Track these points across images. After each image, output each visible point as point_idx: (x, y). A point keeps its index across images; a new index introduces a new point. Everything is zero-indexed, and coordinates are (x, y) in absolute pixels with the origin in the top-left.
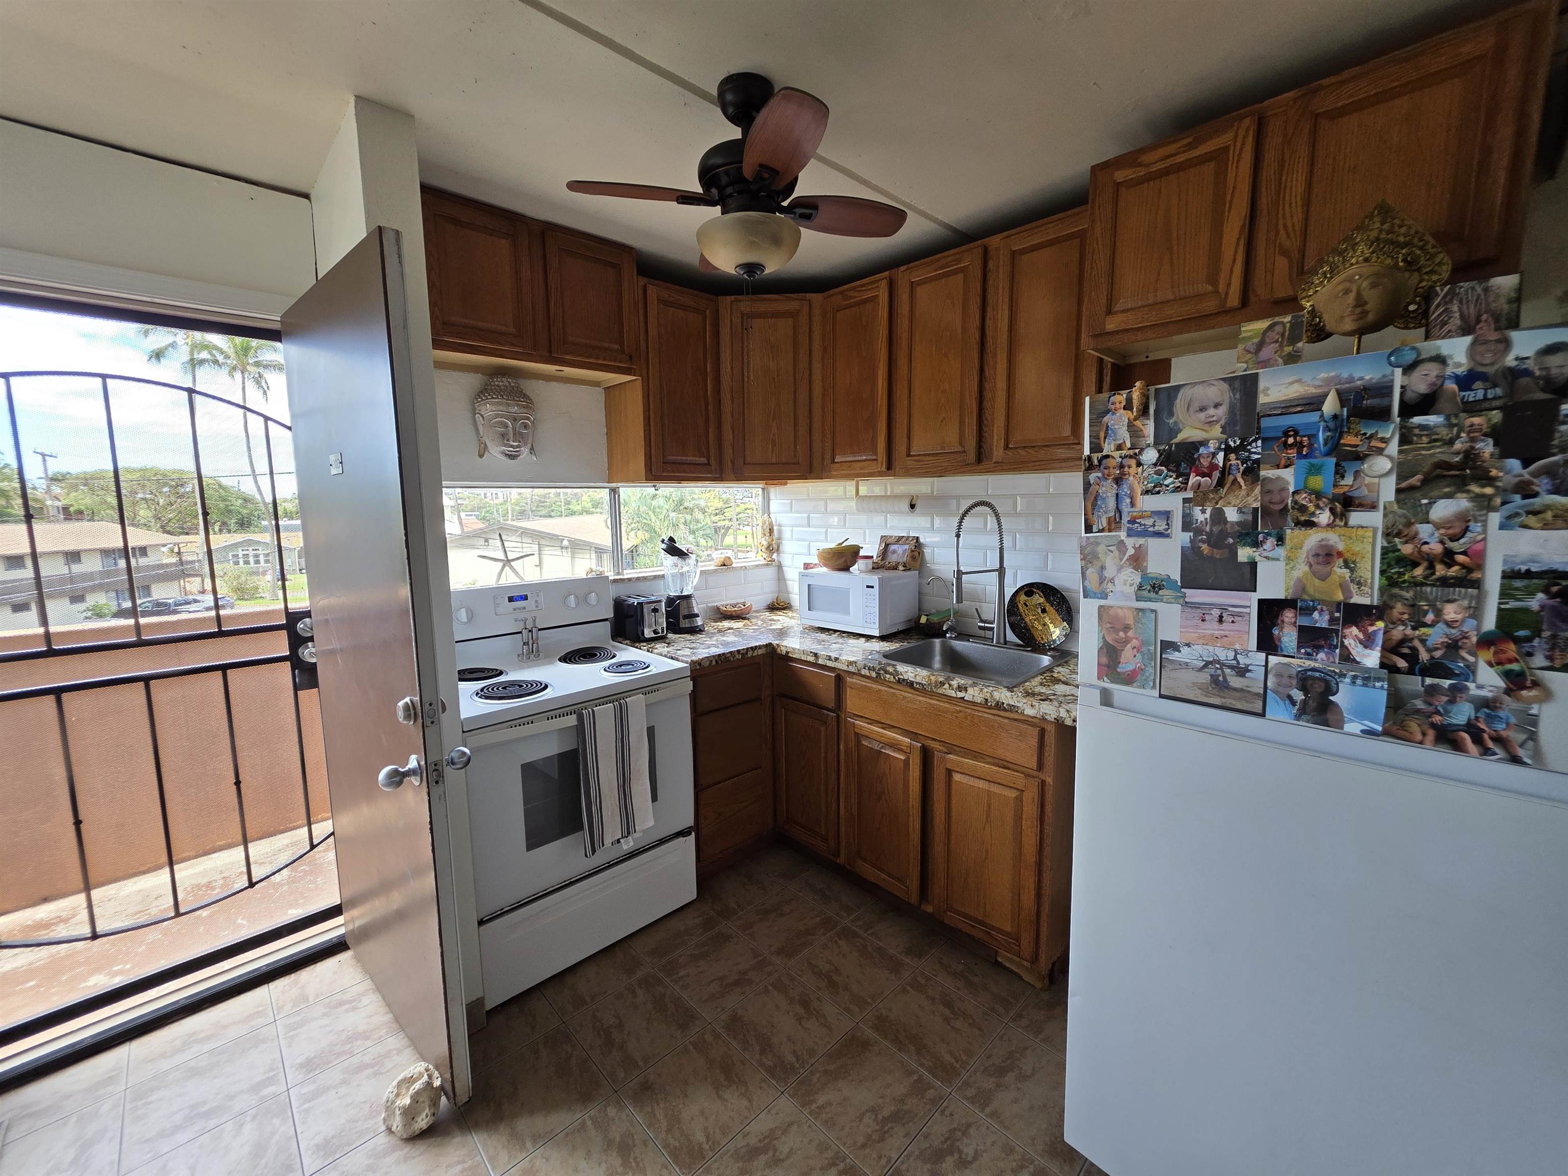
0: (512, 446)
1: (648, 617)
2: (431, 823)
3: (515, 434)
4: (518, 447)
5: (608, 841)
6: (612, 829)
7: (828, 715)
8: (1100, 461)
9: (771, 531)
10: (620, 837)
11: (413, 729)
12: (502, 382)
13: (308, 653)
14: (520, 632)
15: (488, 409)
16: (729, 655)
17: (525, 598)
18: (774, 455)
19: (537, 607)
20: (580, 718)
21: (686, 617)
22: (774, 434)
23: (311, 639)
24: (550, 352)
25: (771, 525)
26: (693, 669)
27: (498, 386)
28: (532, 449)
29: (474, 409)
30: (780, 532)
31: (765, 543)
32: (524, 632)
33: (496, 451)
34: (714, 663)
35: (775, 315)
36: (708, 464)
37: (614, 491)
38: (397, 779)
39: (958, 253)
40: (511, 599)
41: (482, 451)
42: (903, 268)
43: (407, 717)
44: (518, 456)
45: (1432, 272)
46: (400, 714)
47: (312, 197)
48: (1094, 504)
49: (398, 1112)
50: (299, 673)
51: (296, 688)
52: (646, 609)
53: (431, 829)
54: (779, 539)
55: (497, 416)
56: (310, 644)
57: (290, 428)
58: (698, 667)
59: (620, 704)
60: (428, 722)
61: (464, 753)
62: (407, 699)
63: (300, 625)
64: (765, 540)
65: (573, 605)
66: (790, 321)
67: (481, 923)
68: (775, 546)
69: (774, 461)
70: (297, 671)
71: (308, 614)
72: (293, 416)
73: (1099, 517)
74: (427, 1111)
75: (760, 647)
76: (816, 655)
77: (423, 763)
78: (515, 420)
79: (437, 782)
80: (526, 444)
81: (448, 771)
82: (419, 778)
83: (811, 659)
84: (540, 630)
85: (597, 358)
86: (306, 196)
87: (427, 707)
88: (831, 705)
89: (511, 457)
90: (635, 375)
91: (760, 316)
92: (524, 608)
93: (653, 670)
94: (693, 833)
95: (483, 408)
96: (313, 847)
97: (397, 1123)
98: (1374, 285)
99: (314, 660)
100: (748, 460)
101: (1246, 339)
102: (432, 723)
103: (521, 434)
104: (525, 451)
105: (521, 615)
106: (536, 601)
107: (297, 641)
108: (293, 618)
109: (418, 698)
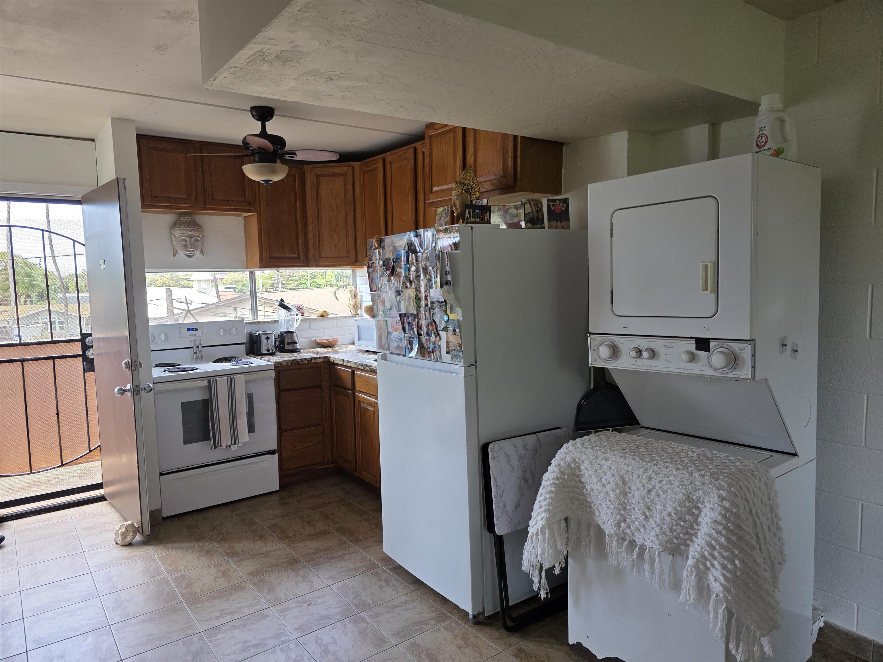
0: (189, 251)
1: (264, 341)
2: (134, 410)
3: (191, 245)
4: (192, 251)
5: (224, 445)
6: (226, 439)
7: (349, 393)
8: (371, 264)
9: (355, 296)
10: (231, 444)
11: (128, 373)
12: (184, 218)
13: (90, 353)
14: (192, 348)
15: (177, 232)
16: (300, 360)
17: (196, 329)
18: (336, 252)
19: (203, 334)
20: (209, 382)
21: (289, 343)
22: (335, 241)
23: (92, 347)
24: (205, 204)
25: (356, 292)
26: (276, 366)
27: (183, 221)
28: (202, 251)
29: (171, 233)
30: (361, 296)
31: (352, 303)
32: (194, 347)
33: (182, 253)
34: (290, 364)
35: (334, 175)
36: (299, 258)
37: (252, 273)
38: (122, 392)
39: (406, 149)
40: (188, 330)
41: (175, 253)
42: (388, 153)
43: (126, 367)
44: (193, 256)
45: (474, 195)
46: (124, 366)
47: (96, 140)
48: (372, 281)
49: (120, 534)
50: (86, 363)
51: (85, 371)
52: (263, 338)
53: (135, 413)
54: (361, 301)
55: (182, 236)
56: (91, 349)
57: (84, 245)
58: (280, 365)
59: (231, 378)
60: (134, 369)
61: (150, 386)
62: (127, 360)
63: (87, 340)
64: (353, 302)
65: (222, 334)
66: (342, 178)
67: (161, 474)
68: (359, 305)
69: (336, 256)
70: (85, 362)
71: (90, 335)
72: (86, 239)
73: (374, 286)
74: (131, 534)
75: (320, 358)
76: (343, 360)
77: (132, 387)
78: (191, 237)
79: (137, 394)
80: (197, 249)
81: (143, 392)
82: (130, 393)
83: (342, 363)
84: (203, 347)
85: (230, 206)
86: (93, 140)
87: (133, 363)
88: (350, 387)
89: (189, 256)
90: (253, 212)
91: (327, 175)
92: (195, 335)
93: (254, 365)
94: (277, 454)
95: (175, 232)
96: (90, 451)
97: (119, 539)
98: (457, 199)
99: (92, 357)
100: (322, 255)
101: (439, 214)
102: (136, 369)
103: (194, 245)
104: (197, 253)
105: (193, 338)
106: (202, 332)
107: (86, 347)
108: (84, 336)
109: (130, 360)
